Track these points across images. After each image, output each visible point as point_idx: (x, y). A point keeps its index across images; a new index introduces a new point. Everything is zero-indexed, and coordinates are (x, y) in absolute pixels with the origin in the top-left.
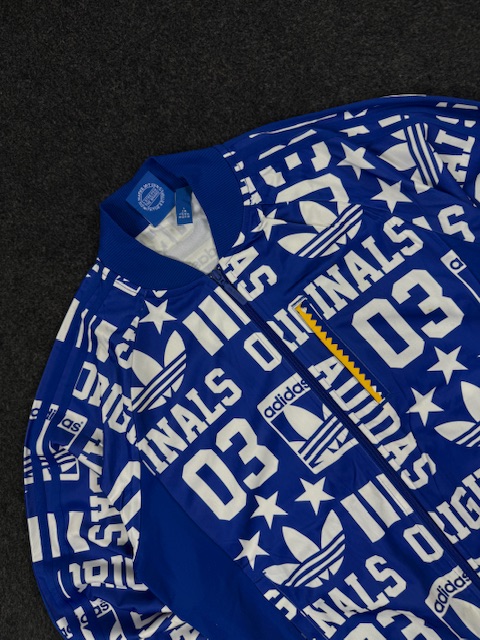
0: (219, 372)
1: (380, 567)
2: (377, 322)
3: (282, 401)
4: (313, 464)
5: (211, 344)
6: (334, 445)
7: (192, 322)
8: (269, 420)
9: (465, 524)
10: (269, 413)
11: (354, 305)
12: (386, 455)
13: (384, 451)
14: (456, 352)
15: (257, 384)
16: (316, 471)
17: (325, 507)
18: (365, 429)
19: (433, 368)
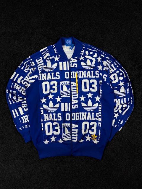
0: (59, 73)
1: (60, 115)
2: (85, 83)
3: (64, 83)
4: (62, 95)
5: (61, 69)
6: (67, 95)
7: (61, 63)
8: (60, 85)
9: (75, 118)
10: (61, 84)
11: (84, 78)
12: (72, 101)
13: (73, 100)
14: (92, 95)
15: (63, 79)
16: (61, 96)
17: (59, 102)
18: (72, 95)
19: (87, 95)
